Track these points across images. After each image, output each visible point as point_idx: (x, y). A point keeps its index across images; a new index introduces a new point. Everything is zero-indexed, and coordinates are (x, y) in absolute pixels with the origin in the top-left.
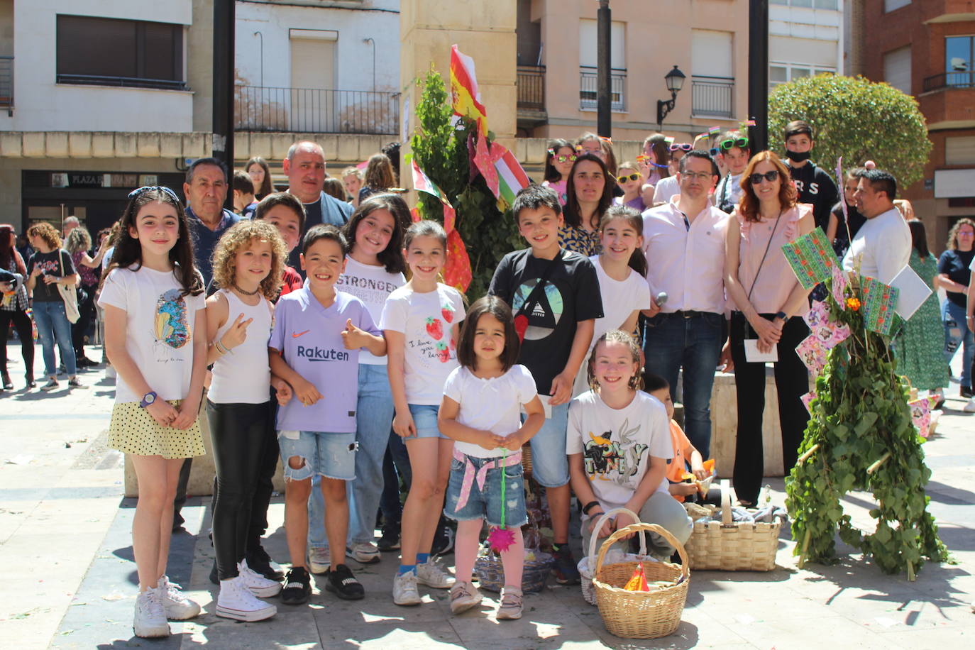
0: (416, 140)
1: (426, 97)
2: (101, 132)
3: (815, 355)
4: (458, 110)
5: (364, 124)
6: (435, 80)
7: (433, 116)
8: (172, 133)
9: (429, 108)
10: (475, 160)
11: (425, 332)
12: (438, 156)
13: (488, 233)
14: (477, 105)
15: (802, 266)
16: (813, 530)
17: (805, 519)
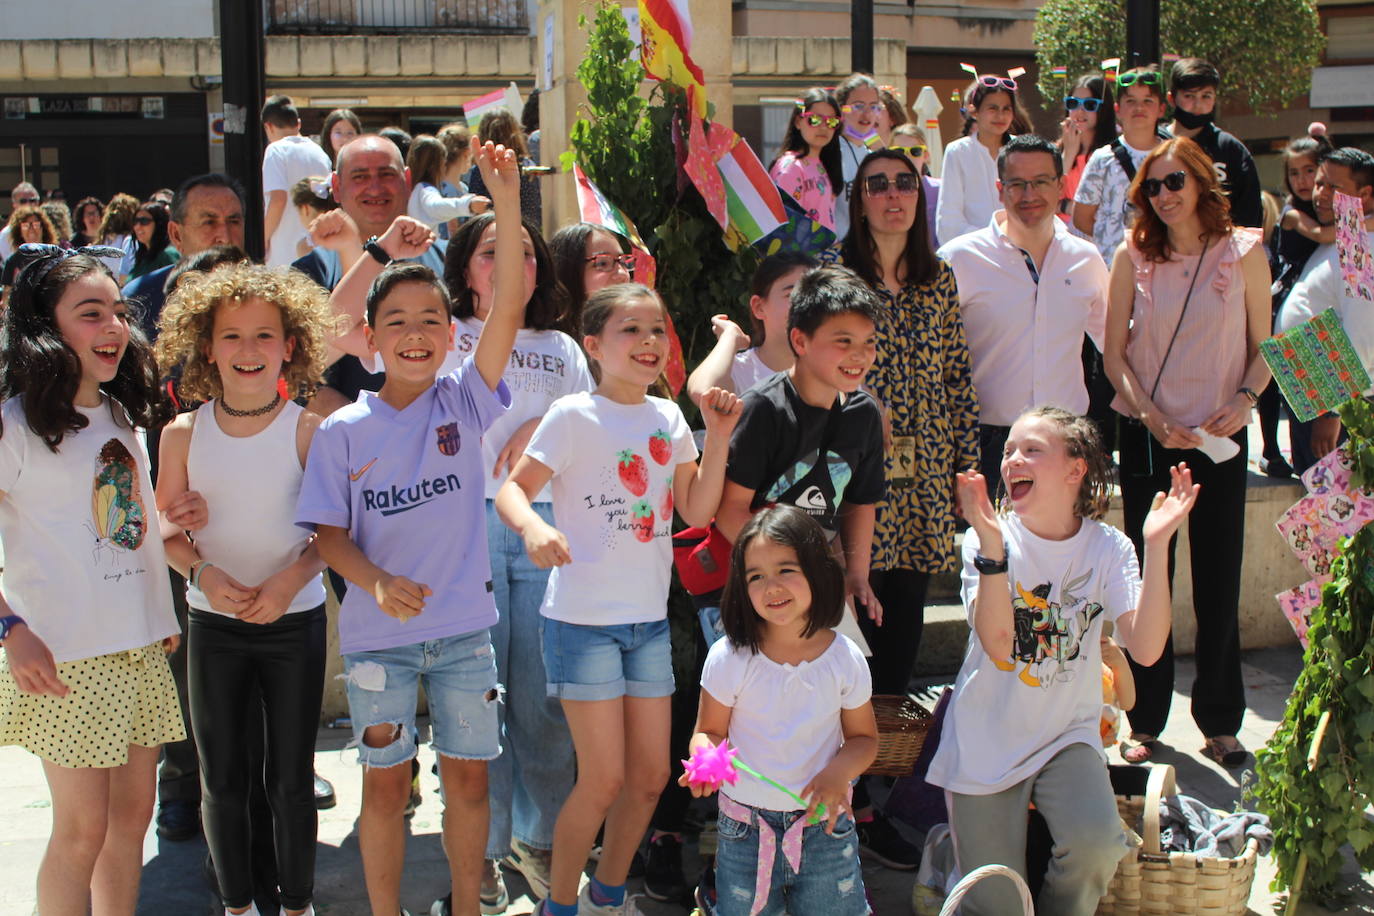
0: (580, 128)
1: (596, 47)
2: (70, 40)
3: (1311, 533)
4: (653, 70)
5: (471, 12)
6: (611, 17)
7: (608, 80)
8: (180, 39)
9: (601, 68)
10: (687, 166)
11: (616, 478)
12: (620, 155)
13: (707, 288)
14: (688, 62)
15: (1297, 380)
16: (1313, 853)
17: (1298, 835)
